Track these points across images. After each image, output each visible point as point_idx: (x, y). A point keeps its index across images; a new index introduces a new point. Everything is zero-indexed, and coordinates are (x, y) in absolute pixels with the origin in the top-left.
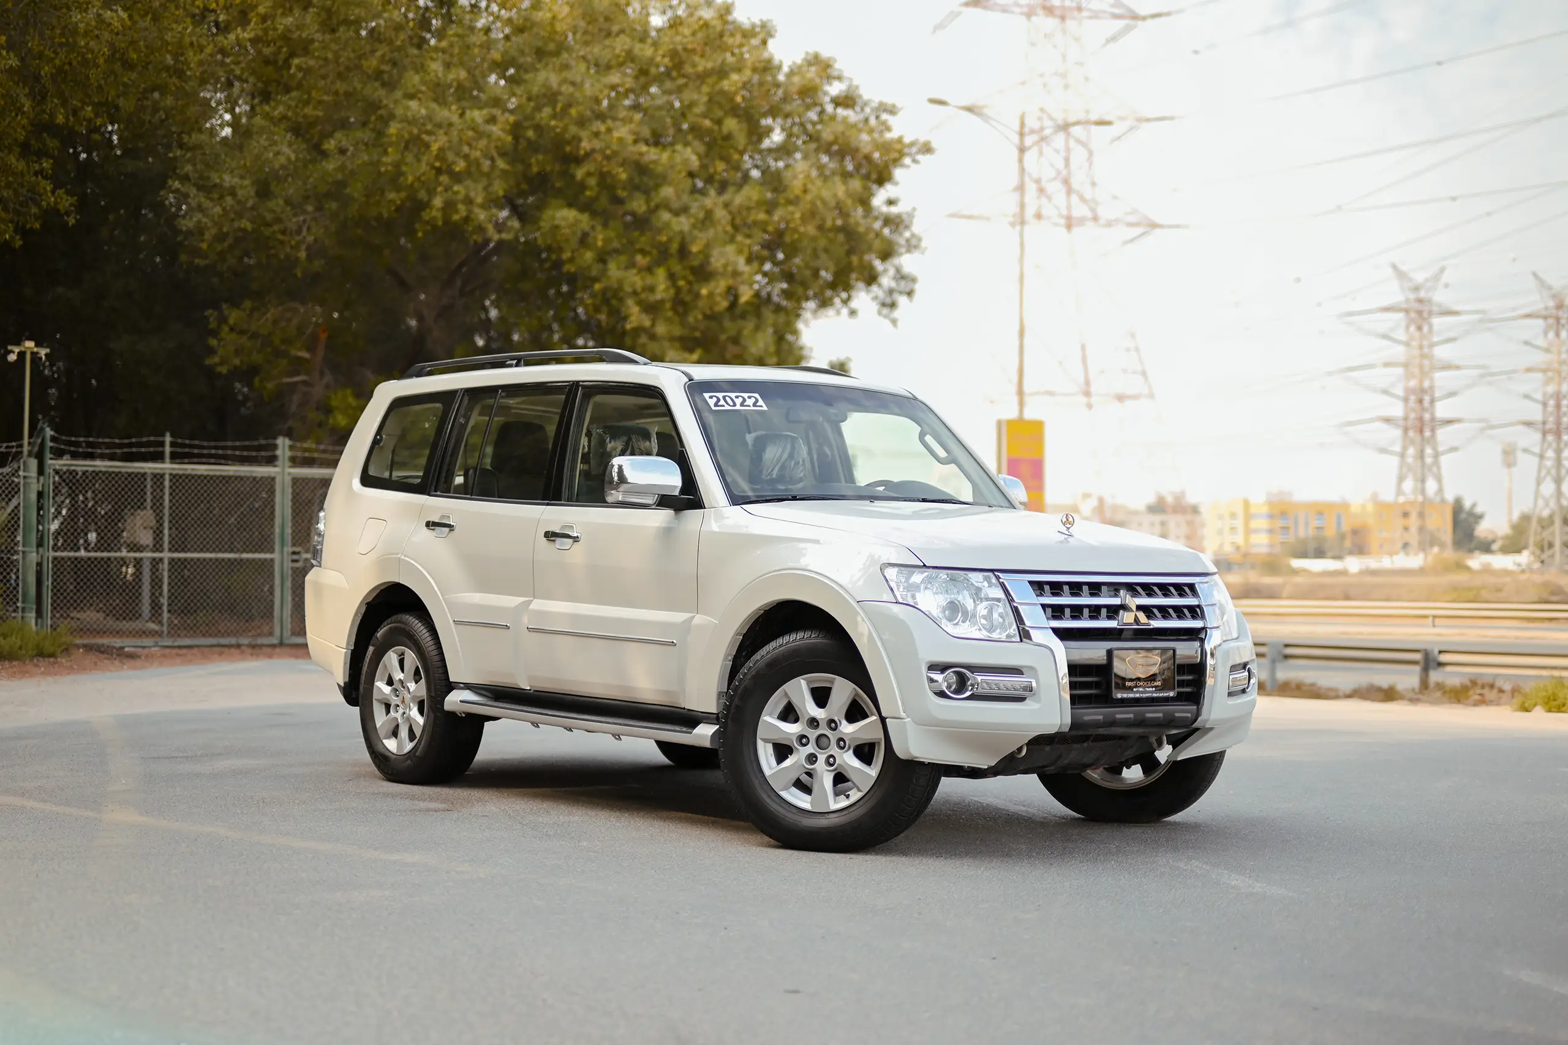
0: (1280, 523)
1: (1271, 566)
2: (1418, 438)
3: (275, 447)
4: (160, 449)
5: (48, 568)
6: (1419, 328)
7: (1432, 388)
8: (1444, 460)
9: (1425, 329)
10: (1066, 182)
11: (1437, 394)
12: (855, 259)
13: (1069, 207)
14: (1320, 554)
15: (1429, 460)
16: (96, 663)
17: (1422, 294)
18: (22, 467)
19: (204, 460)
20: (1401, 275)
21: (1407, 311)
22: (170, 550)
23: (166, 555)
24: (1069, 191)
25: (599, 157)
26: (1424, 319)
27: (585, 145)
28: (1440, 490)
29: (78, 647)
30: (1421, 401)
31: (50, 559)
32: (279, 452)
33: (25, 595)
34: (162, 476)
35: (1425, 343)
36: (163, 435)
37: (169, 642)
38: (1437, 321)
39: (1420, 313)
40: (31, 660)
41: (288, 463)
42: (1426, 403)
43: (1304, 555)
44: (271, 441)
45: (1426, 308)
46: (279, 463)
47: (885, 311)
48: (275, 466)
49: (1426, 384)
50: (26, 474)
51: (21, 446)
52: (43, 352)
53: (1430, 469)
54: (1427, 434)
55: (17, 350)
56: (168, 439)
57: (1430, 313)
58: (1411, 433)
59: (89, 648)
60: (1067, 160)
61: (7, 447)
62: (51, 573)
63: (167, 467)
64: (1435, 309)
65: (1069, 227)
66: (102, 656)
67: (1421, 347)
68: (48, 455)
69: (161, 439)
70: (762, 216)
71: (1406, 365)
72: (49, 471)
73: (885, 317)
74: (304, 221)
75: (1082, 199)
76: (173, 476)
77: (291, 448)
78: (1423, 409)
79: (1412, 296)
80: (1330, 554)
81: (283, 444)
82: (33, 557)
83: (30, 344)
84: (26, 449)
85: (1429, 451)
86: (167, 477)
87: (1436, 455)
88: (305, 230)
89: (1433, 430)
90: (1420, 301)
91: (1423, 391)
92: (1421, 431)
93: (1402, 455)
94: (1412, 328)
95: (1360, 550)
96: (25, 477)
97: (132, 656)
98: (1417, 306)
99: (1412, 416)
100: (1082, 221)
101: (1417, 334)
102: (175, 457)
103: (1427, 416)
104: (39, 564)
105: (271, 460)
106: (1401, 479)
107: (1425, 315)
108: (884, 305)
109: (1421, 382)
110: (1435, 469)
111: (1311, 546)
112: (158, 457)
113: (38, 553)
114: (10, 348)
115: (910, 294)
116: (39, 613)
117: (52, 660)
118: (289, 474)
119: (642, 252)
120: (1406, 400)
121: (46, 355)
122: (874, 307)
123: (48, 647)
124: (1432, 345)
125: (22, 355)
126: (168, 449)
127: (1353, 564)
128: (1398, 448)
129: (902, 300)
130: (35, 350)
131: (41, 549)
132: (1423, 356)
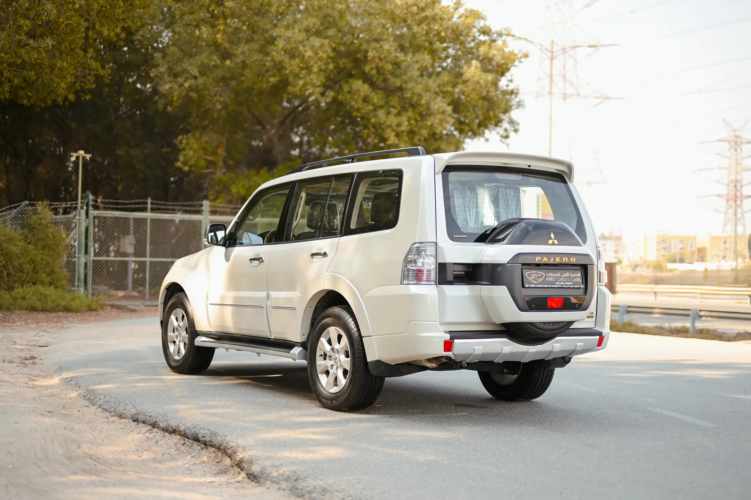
0: (663, 246)
1: (659, 267)
2: (733, 205)
3: (201, 205)
4: (145, 206)
5: (90, 266)
6: (736, 150)
7: (741, 180)
8: (746, 215)
9: (739, 150)
10: (564, 76)
11: (744, 183)
12: (491, 113)
13: (565, 89)
14: (682, 261)
15: (739, 216)
16: (118, 315)
17: (737, 133)
18: (78, 214)
19: (167, 212)
20: (728, 124)
21: (729, 142)
22: (150, 257)
23: (148, 259)
24: (565, 81)
25: (377, 60)
26: (738, 146)
27: (370, 54)
28: (745, 231)
29: (107, 306)
30: (736, 186)
31: (91, 261)
32: (204, 208)
33: (79, 279)
34: (146, 219)
35: (738, 158)
36: (147, 199)
37: (149, 303)
38: (745, 147)
39: (736, 143)
40: (86, 313)
41: (208, 214)
42: (738, 188)
43: (674, 261)
44: (200, 203)
45: (739, 140)
46: (204, 213)
47: (503, 140)
48: (202, 215)
49: (738, 178)
50: (80, 218)
51: (77, 204)
52: (88, 156)
53: (740, 220)
54: (739, 202)
55: (75, 155)
56: (149, 201)
57: (741, 142)
58: (730, 202)
59: (112, 306)
60: (564, 66)
61: (71, 204)
62: (91, 268)
63: (148, 215)
64: (743, 140)
65: (565, 98)
66: (120, 311)
67: (736, 160)
68: (91, 208)
69: (145, 201)
70: (450, 89)
71: (729, 169)
72: (91, 217)
73: (503, 143)
74: (218, 91)
75: (572, 85)
76: (152, 220)
77: (210, 206)
78: (737, 190)
79: (733, 134)
80: (687, 261)
81: (206, 204)
82: (83, 260)
83: (81, 152)
84: (79, 205)
85: (739, 211)
86: (149, 221)
87: (743, 214)
88: (218, 95)
89: (741, 201)
90: (737, 137)
91: (736, 181)
92: (736, 201)
93: (726, 213)
94: (732, 150)
95: (702, 259)
96: (79, 220)
97: (134, 311)
98: (735, 139)
99: (731, 193)
100: (571, 95)
101: (734, 153)
102: (152, 210)
103: (739, 194)
104: (86, 264)
105: (199, 212)
106: (725, 225)
107: (739, 143)
108: (502, 137)
109: (736, 177)
110: (742, 221)
111: (678, 257)
112: (144, 210)
113: (85, 257)
114: (72, 154)
115: (516, 131)
116: (86, 288)
117: (96, 312)
118: (209, 219)
119: (393, 107)
120: (728, 186)
121: (90, 158)
122: (498, 138)
123: (94, 306)
124: (743, 158)
125: (78, 158)
126: (149, 206)
127: (699, 267)
128: (724, 210)
129: (512, 134)
130: (84, 155)
131: (87, 256)
132: (738, 164)
